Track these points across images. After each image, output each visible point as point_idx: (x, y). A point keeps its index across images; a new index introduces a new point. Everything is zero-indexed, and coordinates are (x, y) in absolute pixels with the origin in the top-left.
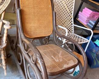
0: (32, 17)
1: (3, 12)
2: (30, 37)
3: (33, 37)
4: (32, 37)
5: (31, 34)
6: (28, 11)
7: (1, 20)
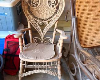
0: (87, 24)
1: (56, 22)
2: (85, 47)
3: (89, 46)
4: (87, 47)
5: (86, 43)
6: (83, 18)
7: (54, 29)
